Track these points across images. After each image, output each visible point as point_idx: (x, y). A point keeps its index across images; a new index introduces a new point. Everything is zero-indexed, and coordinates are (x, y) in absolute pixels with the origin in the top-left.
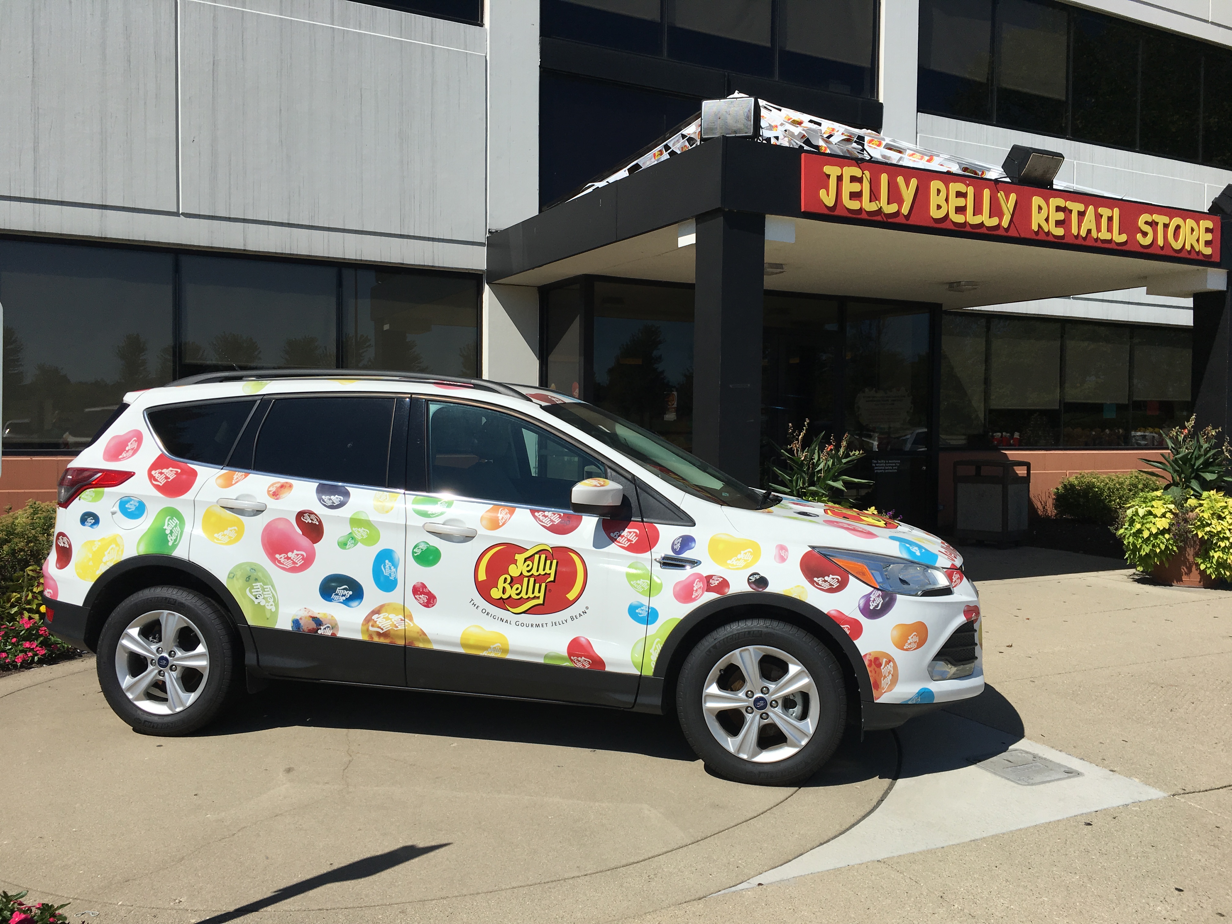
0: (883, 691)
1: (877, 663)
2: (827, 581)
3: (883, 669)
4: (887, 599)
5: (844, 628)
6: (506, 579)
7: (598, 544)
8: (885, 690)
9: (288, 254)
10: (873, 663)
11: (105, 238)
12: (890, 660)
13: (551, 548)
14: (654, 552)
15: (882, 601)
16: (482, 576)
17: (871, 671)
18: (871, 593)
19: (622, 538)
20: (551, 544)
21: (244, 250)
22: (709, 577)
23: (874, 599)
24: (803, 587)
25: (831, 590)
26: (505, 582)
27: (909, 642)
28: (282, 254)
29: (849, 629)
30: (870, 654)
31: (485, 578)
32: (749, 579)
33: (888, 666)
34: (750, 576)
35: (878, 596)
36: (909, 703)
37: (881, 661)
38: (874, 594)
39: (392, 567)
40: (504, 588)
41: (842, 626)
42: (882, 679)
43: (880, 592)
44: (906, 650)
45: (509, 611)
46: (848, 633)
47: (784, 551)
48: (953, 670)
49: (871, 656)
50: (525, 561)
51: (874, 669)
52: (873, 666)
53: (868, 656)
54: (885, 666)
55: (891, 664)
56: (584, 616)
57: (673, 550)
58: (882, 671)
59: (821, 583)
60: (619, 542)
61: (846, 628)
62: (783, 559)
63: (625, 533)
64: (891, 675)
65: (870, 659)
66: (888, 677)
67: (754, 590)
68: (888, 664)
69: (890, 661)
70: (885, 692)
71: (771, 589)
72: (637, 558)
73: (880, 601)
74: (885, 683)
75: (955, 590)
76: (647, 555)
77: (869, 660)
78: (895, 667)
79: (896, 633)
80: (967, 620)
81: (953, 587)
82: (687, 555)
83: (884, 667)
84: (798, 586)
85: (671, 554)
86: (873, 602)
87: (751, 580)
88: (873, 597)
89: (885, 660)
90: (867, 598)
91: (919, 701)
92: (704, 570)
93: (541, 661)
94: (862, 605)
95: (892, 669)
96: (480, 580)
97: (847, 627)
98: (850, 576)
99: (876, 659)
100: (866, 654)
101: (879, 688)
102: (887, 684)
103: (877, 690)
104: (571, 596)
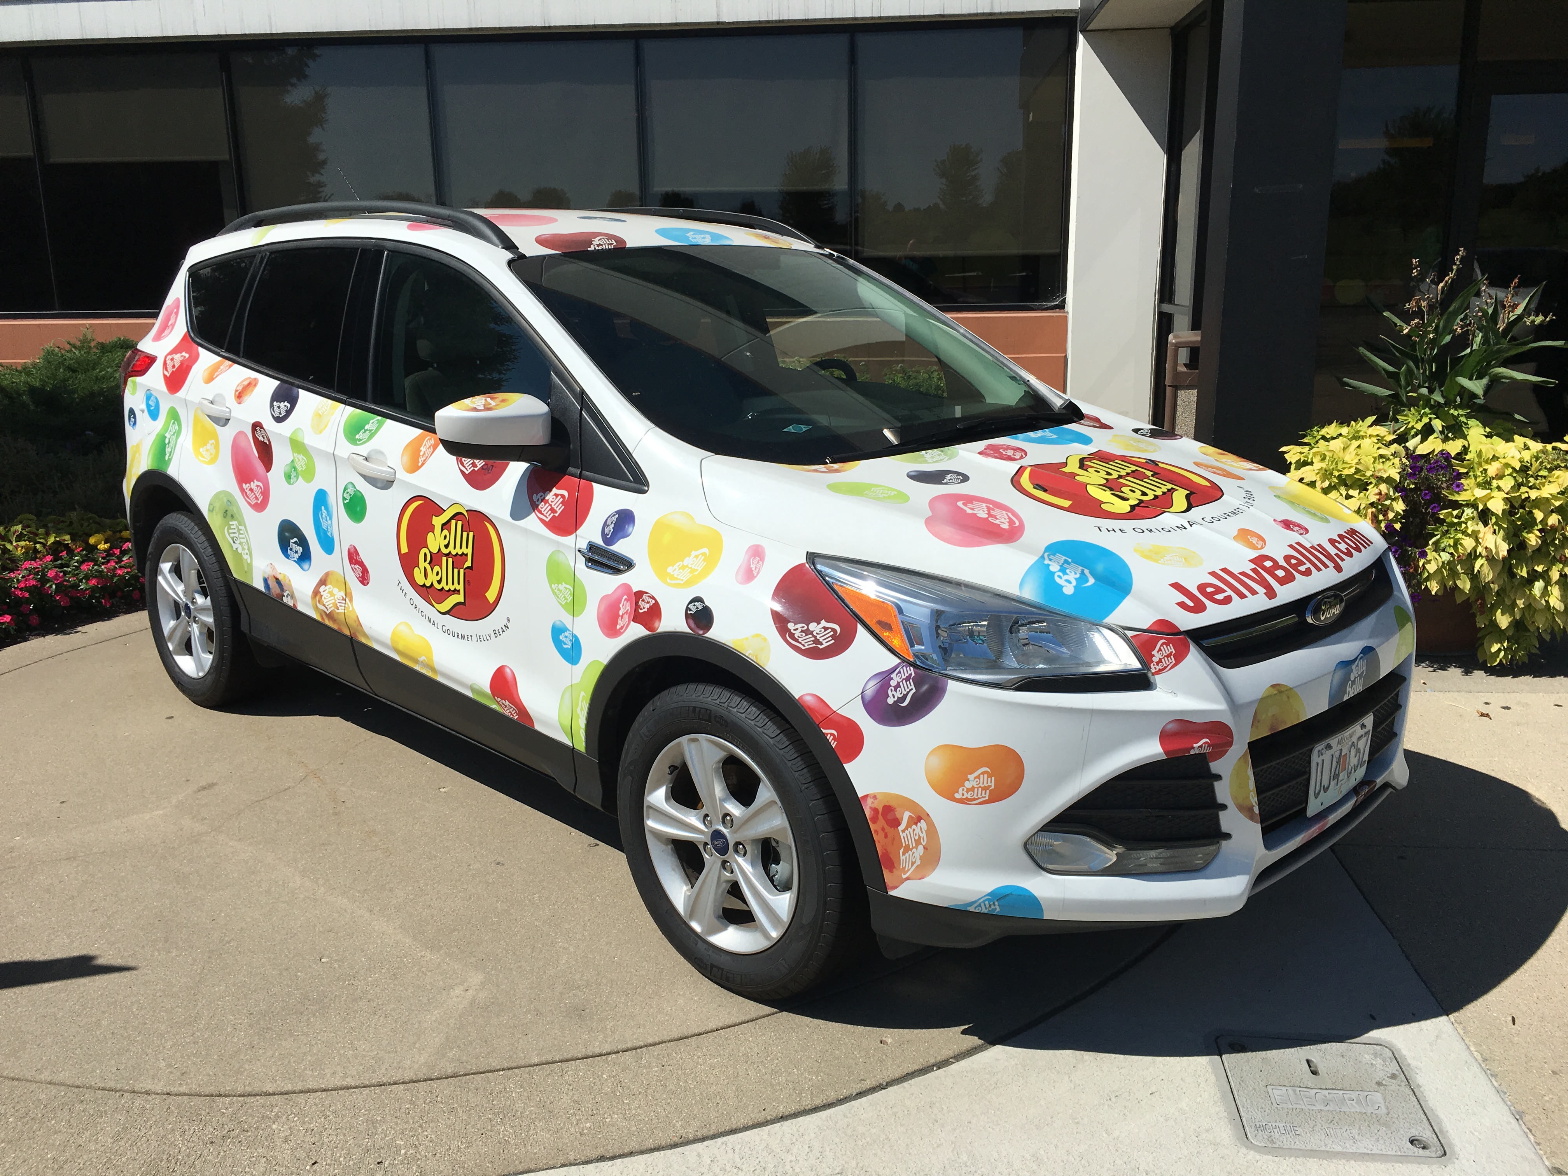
0: (904, 877)
1: (890, 817)
2: (812, 633)
3: (903, 831)
4: (925, 688)
5: (827, 734)
6: (425, 554)
7: (517, 513)
8: (906, 875)
9: (776, 21)
10: (880, 817)
11: (549, 27)
12: (919, 817)
13: (467, 511)
14: (581, 537)
15: (914, 690)
16: (405, 549)
17: (876, 831)
18: (893, 670)
19: (545, 504)
20: (467, 505)
21: (718, 23)
22: (639, 594)
23: (898, 683)
24: (765, 639)
25: (815, 653)
26: (425, 561)
27: (968, 785)
28: (768, 22)
29: (834, 739)
30: (875, 797)
31: (407, 551)
32: (688, 609)
33: (914, 827)
34: (690, 603)
35: (907, 679)
36: (972, 909)
37: (898, 816)
38: (900, 672)
39: (328, 518)
40: (425, 568)
41: (824, 731)
42: (901, 851)
43: (911, 671)
44: (961, 801)
45: (433, 606)
46: (834, 746)
47: (758, 558)
48: (1111, 856)
49: (876, 802)
50: (442, 530)
51: (883, 829)
52: (881, 822)
53: (870, 801)
54: (908, 826)
55: (923, 824)
56: (507, 632)
57: (604, 535)
58: (902, 835)
59: (799, 635)
60: (540, 512)
61: (830, 733)
62: (749, 575)
63: (550, 497)
64: (921, 848)
65: (874, 806)
66: (914, 850)
67: (691, 632)
68: (916, 824)
69: (919, 819)
70: (907, 879)
71: (717, 633)
72: (558, 543)
73: (910, 689)
74: (909, 860)
75: (1158, 679)
76: (569, 540)
77: (871, 808)
78: (932, 831)
79: (936, 762)
80: (1166, 753)
81: (1153, 674)
82: (620, 547)
83: (906, 828)
84: (758, 635)
85: (599, 541)
86: (896, 691)
87: (690, 610)
88: (895, 679)
89: (907, 815)
90: (885, 678)
91: (997, 910)
92: (634, 579)
93: (469, 694)
94: (869, 693)
95: (924, 835)
96: (403, 552)
97: (832, 734)
98: (860, 628)
99: (888, 810)
100: (867, 796)
101: (894, 867)
102: (913, 863)
103: (891, 871)
104: (491, 595)
